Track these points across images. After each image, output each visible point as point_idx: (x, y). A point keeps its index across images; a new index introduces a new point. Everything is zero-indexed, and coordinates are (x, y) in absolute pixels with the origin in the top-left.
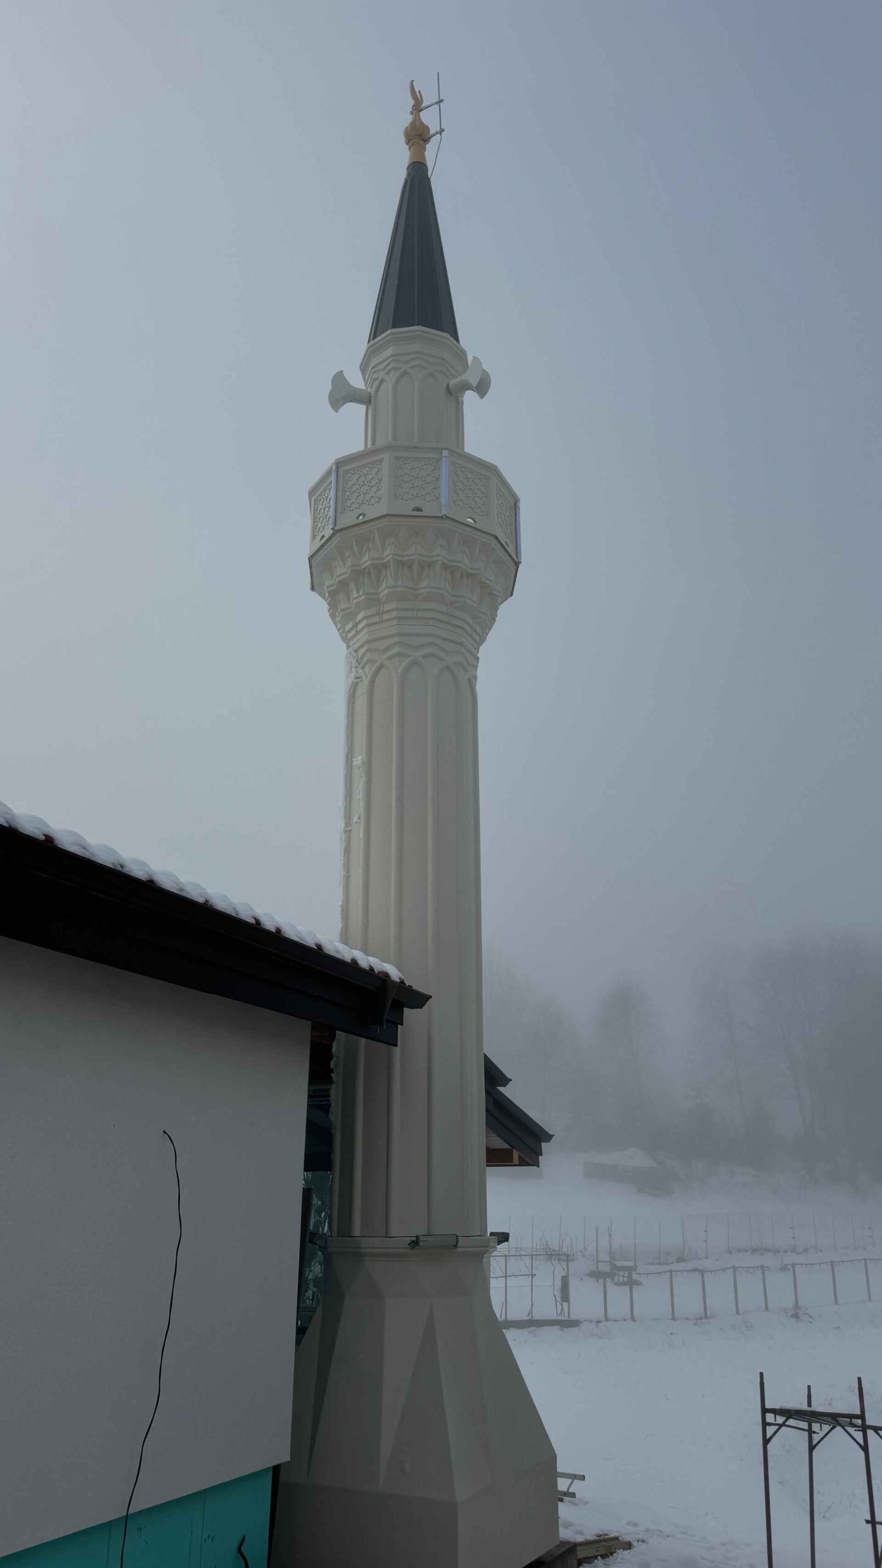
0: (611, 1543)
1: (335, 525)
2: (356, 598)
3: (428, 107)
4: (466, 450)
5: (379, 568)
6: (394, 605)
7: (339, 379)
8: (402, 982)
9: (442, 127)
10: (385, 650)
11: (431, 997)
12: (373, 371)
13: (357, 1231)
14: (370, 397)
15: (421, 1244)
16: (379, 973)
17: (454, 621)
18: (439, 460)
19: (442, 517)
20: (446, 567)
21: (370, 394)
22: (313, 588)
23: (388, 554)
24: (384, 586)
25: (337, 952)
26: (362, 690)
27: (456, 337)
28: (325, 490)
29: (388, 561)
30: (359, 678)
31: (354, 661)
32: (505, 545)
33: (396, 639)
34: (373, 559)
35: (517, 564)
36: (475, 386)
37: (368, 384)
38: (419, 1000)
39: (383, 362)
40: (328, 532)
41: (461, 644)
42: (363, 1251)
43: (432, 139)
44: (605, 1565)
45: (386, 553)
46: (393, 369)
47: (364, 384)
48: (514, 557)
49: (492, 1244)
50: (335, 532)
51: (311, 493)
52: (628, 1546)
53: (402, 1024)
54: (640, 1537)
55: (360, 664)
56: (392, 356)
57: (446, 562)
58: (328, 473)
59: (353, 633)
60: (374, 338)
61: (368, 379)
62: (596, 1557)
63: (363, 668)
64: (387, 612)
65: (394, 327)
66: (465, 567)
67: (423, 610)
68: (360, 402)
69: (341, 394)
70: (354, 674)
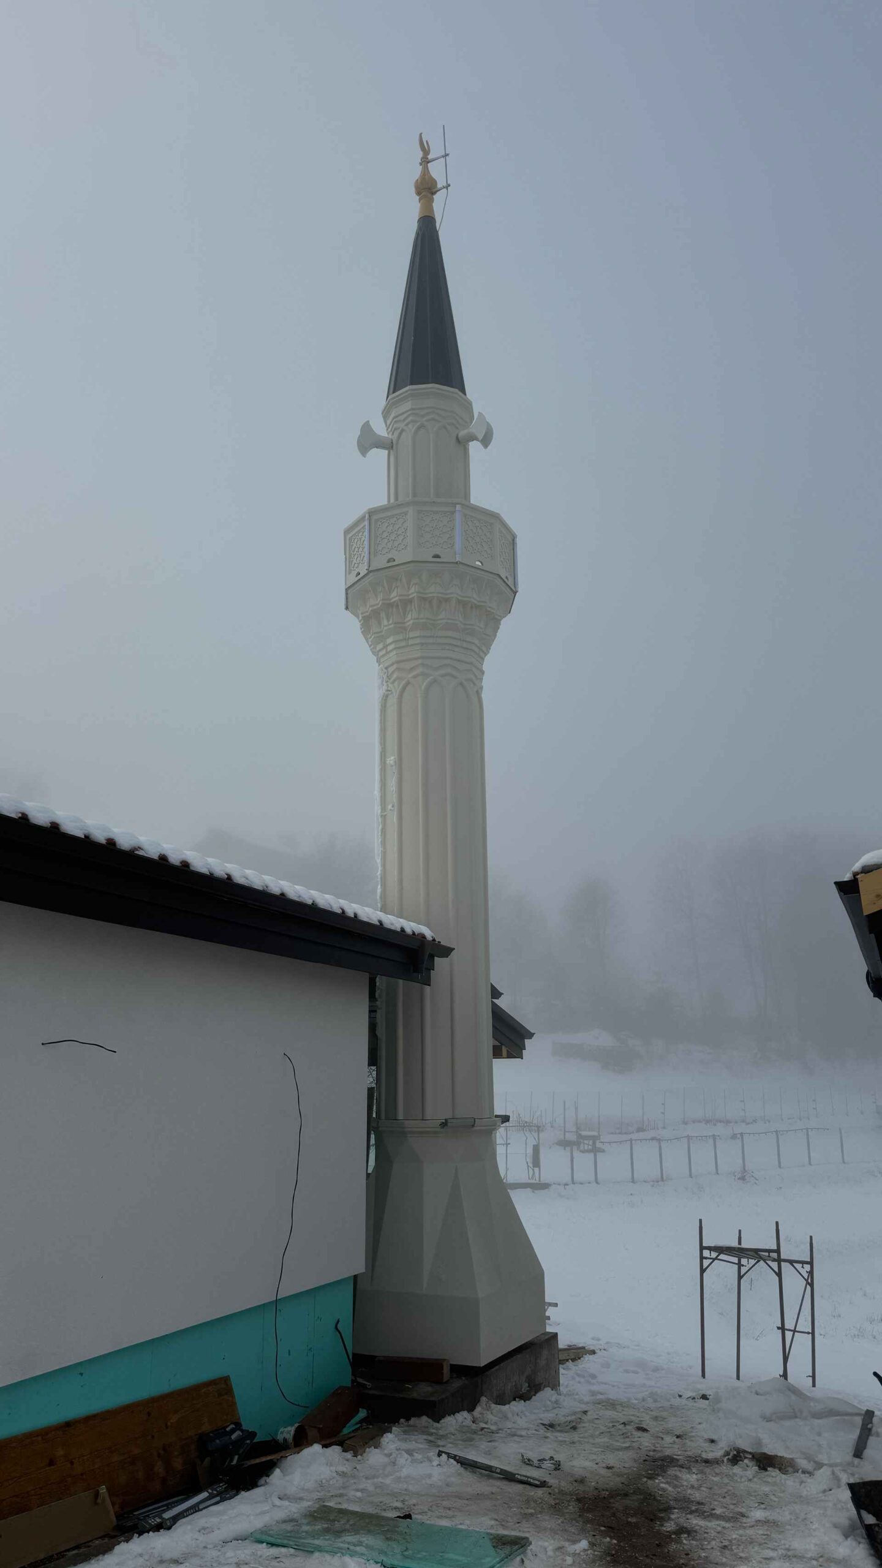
0: (579, 1351)
1: (369, 566)
2: (386, 626)
3: (433, 160)
4: (473, 501)
5: (406, 603)
6: (417, 633)
7: (366, 428)
8: (434, 940)
9: (448, 183)
10: (412, 669)
11: (454, 949)
12: (395, 420)
13: (400, 1116)
14: (392, 443)
15: (449, 1124)
16: (418, 934)
17: (465, 645)
18: (453, 513)
19: (457, 563)
20: (459, 602)
21: (392, 440)
22: (347, 608)
23: (413, 592)
24: (409, 616)
25: (392, 924)
26: (393, 700)
27: (463, 391)
28: (359, 531)
29: (413, 598)
30: (389, 691)
31: (385, 676)
32: (506, 580)
33: (420, 661)
34: (401, 595)
35: (515, 593)
36: (480, 439)
37: (389, 430)
38: (446, 951)
39: (403, 413)
40: (363, 572)
41: (471, 663)
42: (406, 1130)
43: (438, 193)
44: (575, 1365)
45: (411, 592)
46: (412, 421)
47: (385, 429)
48: (513, 588)
49: (498, 1124)
50: (369, 572)
51: (347, 532)
52: (593, 1352)
53: (433, 970)
54: (602, 1347)
55: (390, 679)
56: (412, 409)
57: (460, 598)
58: (362, 519)
59: (384, 652)
60: (394, 392)
61: (390, 424)
62: (567, 1360)
63: (393, 683)
64: (412, 638)
65: (412, 384)
66: (473, 601)
67: (441, 637)
68: (384, 448)
69: (367, 441)
70: (385, 687)
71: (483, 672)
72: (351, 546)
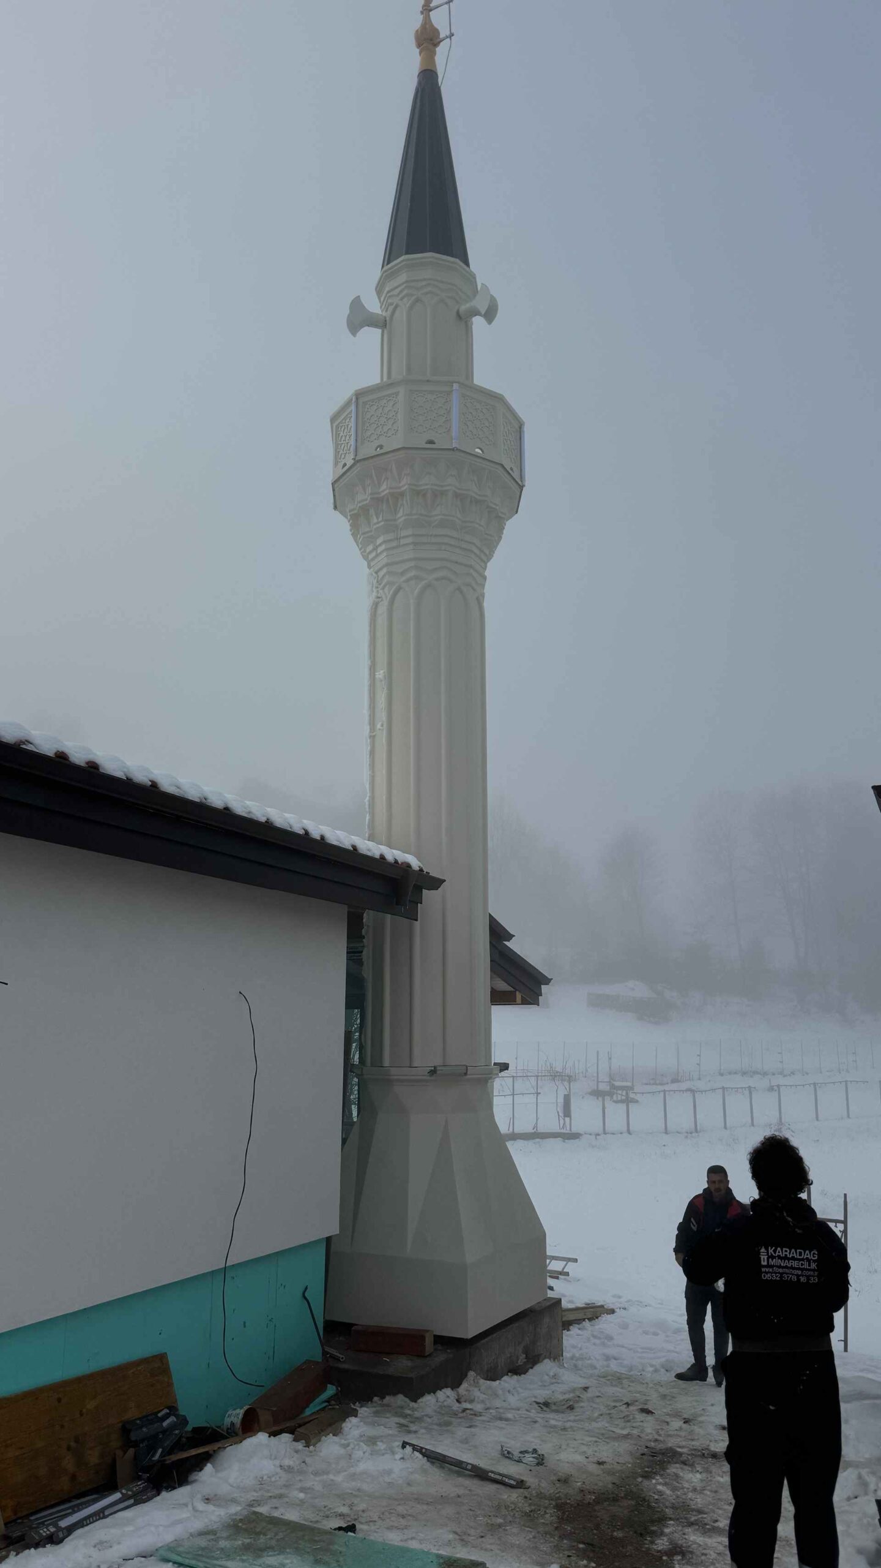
0: (598, 1309)
1: (356, 455)
2: (375, 524)
3: (437, 7)
4: (476, 382)
5: (396, 497)
6: (409, 532)
7: (356, 304)
8: (421, 870)
9: (452, 32)
10: (402, 574)
11: (445, 881)
12: (389, 294)
13: (387, 1062)
14: (386, 321)
15: (438, 1072)
16: (402, 863)
17: (462, 545)
18: (449, 393)
19: (453, 450)
20: (456, 495)
21: (385, 317)
22: (335, 508)
23: (405, 484)
24: (400, 514)
25: (369, 850)
26: (383, 609)
27: (466, 262)
28: (345, 419)
29: (405, 490)
30: (379, 598)
31: (375, 582)
32: (510, 472)
33: (412, 564)
34: (391, 488)
35: (521, 487)
36: (483, 314)
37: (383, 307)
38: (436, 883)
39: (396, 287)
40: (350, 462)
41: (471, 566)
42: (392, 1077)
43: (442, 43)
44: (591, 1325)
45: (403, 483)
46: (407, 295)
47: (379, 305)
48: (520, 483)
49: (495, 1072)
50: (356, 462)
51: (333, 419)
52: (612, 1311)
53: (421, 903)
54: (622, 1306)
55: (380, 584)
56: (407, 282)
57: (457, 491)
58: (348, 404)
59: (374, 554)
60: (388, 263)
61: (384, 301)
62: (584, 1320)
63: (383, 589)
64: (404, 537)
65: (407, 253)
66: (473, 495)
67: (436, 536)
68: (376, 326)
69: (358, 319)
70: (375, 594)
71: (485, 578)
72: (337, 435)
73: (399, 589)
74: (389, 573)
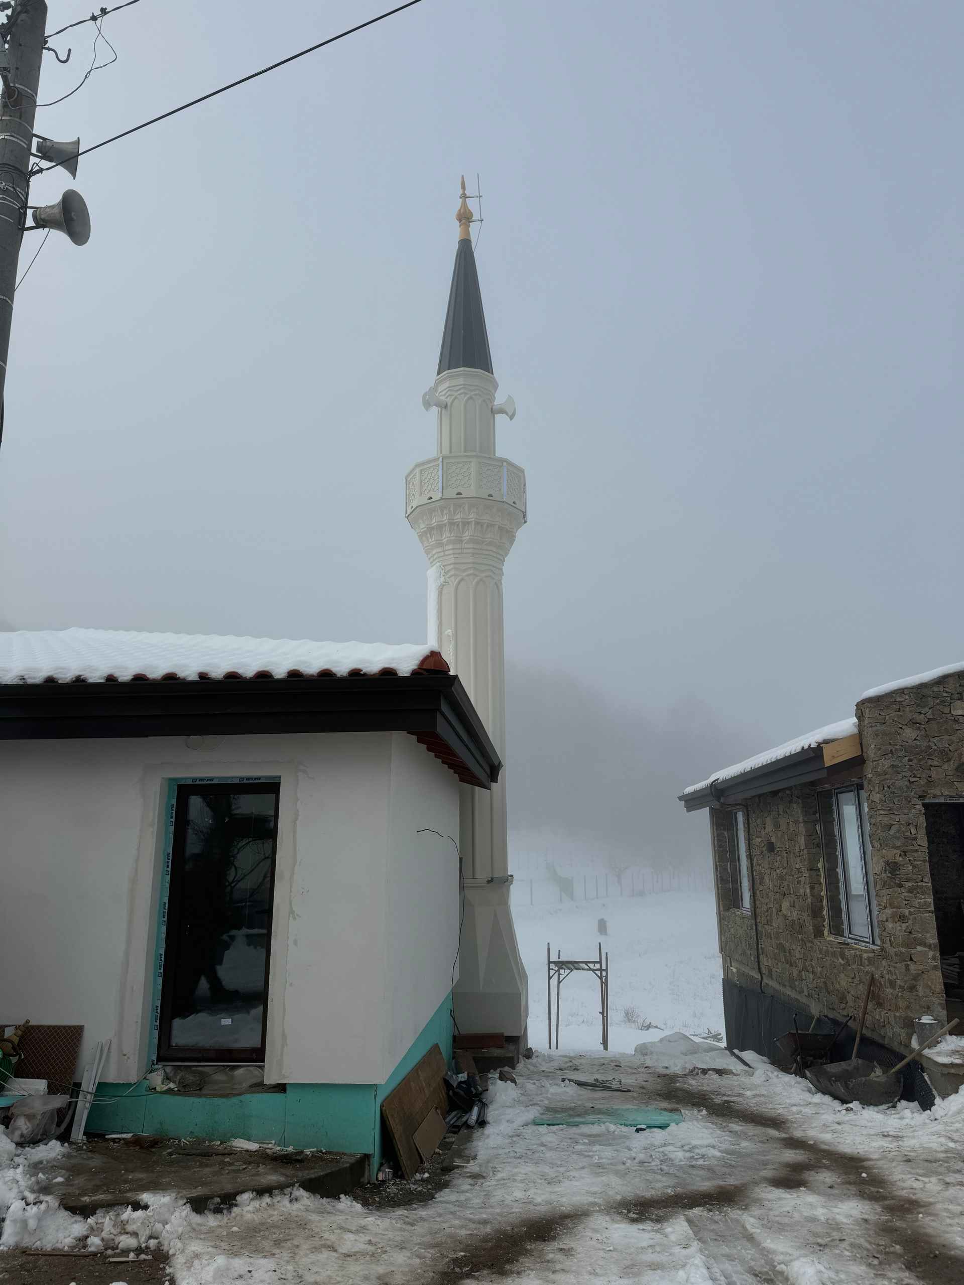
2: (449, 537)
3: (472, 197)
5: (466, 524)
10: (465, 570)
19: (503, 502)
26: (449, 590)
30: (446, 582)
34: (462, 518)
55: (446, 575)
59: (440, 556)
63: (450, 578)
71: (503, 571)
72: (414, 482)
73: (462, 579)
74: (455, 568)
